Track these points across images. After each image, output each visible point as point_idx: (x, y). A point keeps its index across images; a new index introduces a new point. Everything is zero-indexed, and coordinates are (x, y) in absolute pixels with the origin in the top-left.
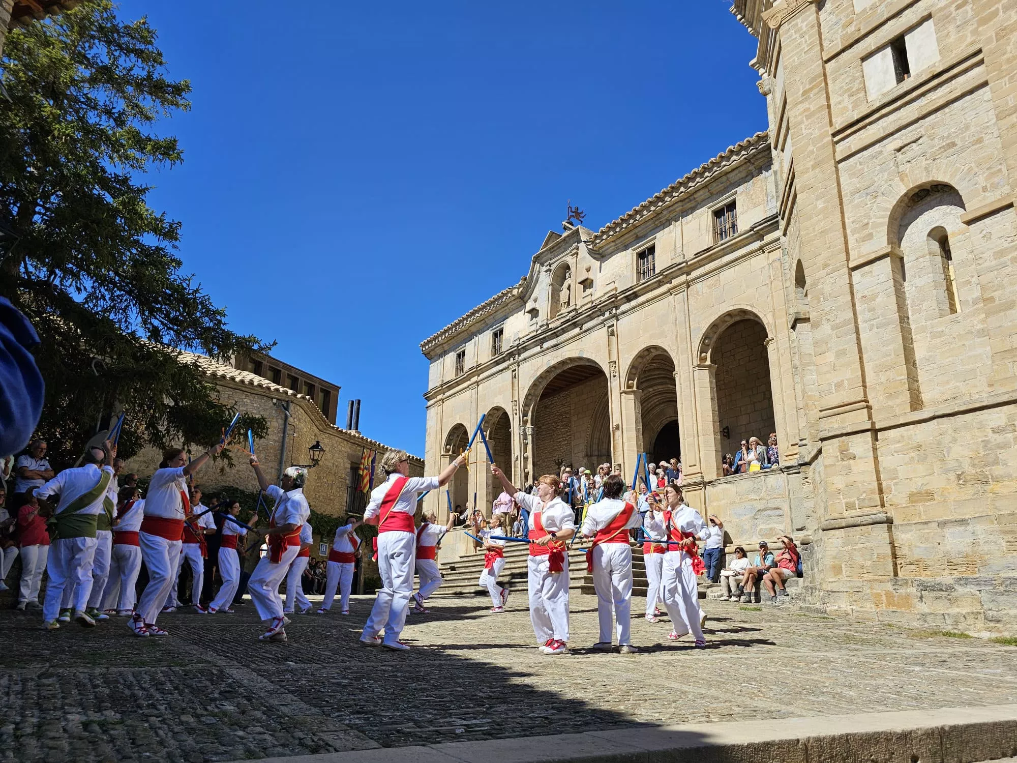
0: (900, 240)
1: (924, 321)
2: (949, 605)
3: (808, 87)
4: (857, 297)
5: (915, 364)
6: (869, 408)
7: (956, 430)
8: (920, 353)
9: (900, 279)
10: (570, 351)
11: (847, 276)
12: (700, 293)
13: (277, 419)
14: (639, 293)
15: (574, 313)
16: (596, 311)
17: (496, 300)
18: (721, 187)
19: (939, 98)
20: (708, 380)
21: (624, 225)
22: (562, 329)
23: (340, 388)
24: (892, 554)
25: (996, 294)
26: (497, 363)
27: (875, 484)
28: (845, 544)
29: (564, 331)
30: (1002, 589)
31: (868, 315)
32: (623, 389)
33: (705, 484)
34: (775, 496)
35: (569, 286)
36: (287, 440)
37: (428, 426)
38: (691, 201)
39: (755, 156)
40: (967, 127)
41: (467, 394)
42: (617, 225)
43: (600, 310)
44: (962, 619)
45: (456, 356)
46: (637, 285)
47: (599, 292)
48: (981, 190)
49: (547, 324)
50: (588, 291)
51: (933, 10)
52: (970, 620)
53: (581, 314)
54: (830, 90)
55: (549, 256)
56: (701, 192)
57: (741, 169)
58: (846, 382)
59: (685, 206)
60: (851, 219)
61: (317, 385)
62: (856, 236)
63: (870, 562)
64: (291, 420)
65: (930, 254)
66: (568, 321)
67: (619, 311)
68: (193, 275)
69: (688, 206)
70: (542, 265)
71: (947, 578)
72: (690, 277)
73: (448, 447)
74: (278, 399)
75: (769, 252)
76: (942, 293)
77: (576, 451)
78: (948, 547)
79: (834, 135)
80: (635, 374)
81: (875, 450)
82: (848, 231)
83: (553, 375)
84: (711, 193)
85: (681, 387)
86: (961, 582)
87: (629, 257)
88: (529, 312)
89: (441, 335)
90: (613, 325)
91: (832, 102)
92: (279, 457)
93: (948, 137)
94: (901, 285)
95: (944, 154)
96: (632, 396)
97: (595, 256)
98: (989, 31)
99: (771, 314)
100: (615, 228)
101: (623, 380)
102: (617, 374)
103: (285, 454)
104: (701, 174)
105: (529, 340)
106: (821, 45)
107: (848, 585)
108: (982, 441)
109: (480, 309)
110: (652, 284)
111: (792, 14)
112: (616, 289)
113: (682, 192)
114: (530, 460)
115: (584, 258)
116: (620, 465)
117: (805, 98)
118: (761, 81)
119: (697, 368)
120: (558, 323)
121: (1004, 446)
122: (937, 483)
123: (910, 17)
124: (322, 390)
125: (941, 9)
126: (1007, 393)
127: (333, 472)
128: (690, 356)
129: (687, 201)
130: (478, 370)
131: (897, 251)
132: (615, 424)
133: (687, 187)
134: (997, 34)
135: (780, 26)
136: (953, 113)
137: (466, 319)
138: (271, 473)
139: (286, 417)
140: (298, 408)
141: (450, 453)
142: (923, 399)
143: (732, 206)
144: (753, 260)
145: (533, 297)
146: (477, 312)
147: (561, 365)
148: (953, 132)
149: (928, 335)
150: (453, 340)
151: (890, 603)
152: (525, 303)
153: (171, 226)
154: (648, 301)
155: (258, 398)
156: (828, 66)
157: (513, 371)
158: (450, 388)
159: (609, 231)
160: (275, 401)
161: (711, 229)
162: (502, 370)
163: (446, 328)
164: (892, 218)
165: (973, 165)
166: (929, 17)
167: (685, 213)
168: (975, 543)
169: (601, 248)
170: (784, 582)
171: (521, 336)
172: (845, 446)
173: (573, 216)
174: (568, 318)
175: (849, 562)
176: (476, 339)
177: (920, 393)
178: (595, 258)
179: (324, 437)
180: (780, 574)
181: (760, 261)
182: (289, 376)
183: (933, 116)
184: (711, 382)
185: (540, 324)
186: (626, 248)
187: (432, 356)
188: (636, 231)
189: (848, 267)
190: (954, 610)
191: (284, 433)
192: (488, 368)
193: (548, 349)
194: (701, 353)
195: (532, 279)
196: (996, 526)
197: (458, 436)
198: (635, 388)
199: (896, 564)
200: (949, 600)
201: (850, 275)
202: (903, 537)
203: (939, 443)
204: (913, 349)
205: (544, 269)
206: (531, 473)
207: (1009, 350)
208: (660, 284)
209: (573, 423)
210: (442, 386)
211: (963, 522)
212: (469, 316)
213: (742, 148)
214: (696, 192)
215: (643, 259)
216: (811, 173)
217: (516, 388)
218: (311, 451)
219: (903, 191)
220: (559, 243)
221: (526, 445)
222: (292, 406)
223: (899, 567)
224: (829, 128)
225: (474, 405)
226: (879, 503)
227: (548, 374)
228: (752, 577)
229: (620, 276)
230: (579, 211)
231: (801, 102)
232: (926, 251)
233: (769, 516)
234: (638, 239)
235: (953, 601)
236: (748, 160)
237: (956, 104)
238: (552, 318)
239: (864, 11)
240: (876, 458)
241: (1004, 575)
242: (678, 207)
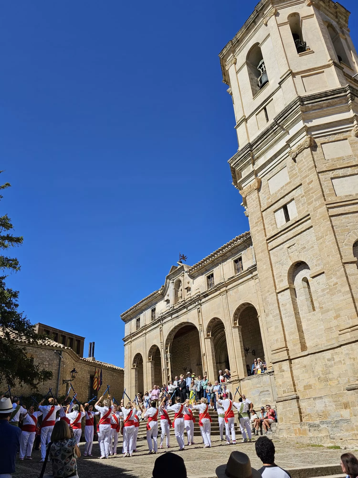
0: (293, 281)
1: (304, 314)
2: (319, 433)
3: (257, 221)
4: (280, 304)
5: (303, 332)
6: (287, 350)
7: (316, 360)
8: (304, 327)
9: (294, 297)
10: (183, 319)
11: (276, 296)
12: (232, 295)
13: (56, 360)
14: (209, 294)
15: (184, 302)
16: (193, 301)
17: (152, 295)
18: (235, 251)
19: (299, 230)
20: (238, 333)
21: (200, 266)
22: (179, 309)
23: (85, 338)
24: (299, 412)
25: (324, 306)
26: (154, 324)
27: (292, 382)
28: (283, 408)
29: (180, 310)
30: (334, 425)
31: (284, 312)
32: (205, 337)
33: (240, 380)
34: (266, 385)
35: (182, 289)
36: (61, 369)
37: (125, 355)
38: (225, 256)
39: (246, 240)
40: (308, 242)
41: (141, 339)
42: (198, 265)
43: (194, 301)
44: (323, 439)
45: (136, 320)
46: (207, 291)
47: (193, 293)
48: (315, 266)
49: (173, 307)
50: (189, 292)
51: (294, 197)
52: (325, 439)
53: (186, 303)
54: (265, 222)
55: (173, 276)
56: (229, 253)
57: (242, 245)
58: (279, 339)
59: (223, 258)
60: (276, 273)
61: (74, 338)
62: (278, 280)
63: (292, 416)
64: (62, 359)
65: (304, 288)
66: (181, 306)
67: (201, 302)
68: (23, 312)
69: (224, 259)
70: (170, 280)
71: (317, 422)
72: (227, 288)
73: (134, 364)
74: (56, 350)
75: (255, 279)
76: (309, 302)
77: (193, 363)
78: (317, 409)
79: (267, 240)
80: (210, 330)
81: (291, 368)
82: (275, 278)
83: (177, 330)
84: (232, 254)
85: (227, 336)
86: (322, 423)
87: (204, 278)
88: (166, 301)
89: (129, 311)
90: (199, 308)
91: (266, 227)
92: (57, 377)
93: (303, 245)
94: (295, 300)
95: (303, 251)
96: (209, 340)
97: (191, 277)
98: (311, 208)
99: (258, 305)
100: (197, 266)
101: (205, 333)
102: (203, 330)
103: (60, 376)
104: (227, 246)
105: (166, 314)
106: (260, 205)
107: (286, 426)
108: (325, 364)
109: (145, 300)
110: (213, 290)
111: (250, 193)
112: (199, 292)
113: (221, 253)
114: (170, 370)
115: (186, 278)
116: (206, 372)
117: (257, 225)
118: (245, 212)
119: (233, 328)
120: (178, 306)
121: (331, 366)
122: (312, 381)
123: (287, 199)
124: (77, 340)
125: (297, 197)
126: (330, 345)
127: (82, 380)
128: (230, 322)
129: (224, 256)
130: (146, 327)
131: (292, 286)
132: (203, 353)
133: (223, 251)
134: (314, 209)
135: (246, 196)
136: (304, 236)
137: (140, 304)
138: (54, 385)
139: (60, 358)
140: (66, 353)
141: (135, 367)
142: (307, 346)
143: (240, 259)
144: (250, 282)
145: (167, 294)
146: (144, 301)
147: (180, 325)
148: (305, 243)
149: (306, 320)
150: (134, 313)
151: (300, 433)
152: (164, 297)
153: (15, 293)
154: (212, 298)
155: (48, 351)
156: (263, 213)
157: (161, 328)
158: (134, 336)
159: (195, 268)
160: (55, 351)
161: (234, 268)
162: (155, 328)
163: (131, 308)
164: (289, 273)
165: (312, 256)
166: (293, 199)
167: (224, 261)
168: (326, 406)
169: (193, 274)
170: (270, 425)
171: (163, 312)
172: (280, 366)
173: (182, 259)
174: (181, 304)
175: (286, 416)
176: (144, 312)
177: (305, 343)
178: (191, 278)
179: (77, 364)
180: (267, 421)
181: (252, 282)
182: (62, 336)
183: (298, 236)
184: (239, 334)
185: (170, 306)
186: (202, 274)
187: (126, 320)
188: (206, 267)
189: (276, 292)
190: (320, 435)
191: (59, 365)
192: (150, 326)
193: (174, 318)
194: (234, 321)
195: (166, 286)
196: (331, 399)
197: (139, 359)
198: (210, 336)
199: (301, 416)
200: (319, 431)
201: (277, 295)
202: (303, 404)
203: (311, 365)
204: (302, 325)
205: (171, 282)
206: (170, 377)
207: (329, 328)
208: (216, 290)
209: (191, 349)
210: (130, 335)
211: (321, 398)
212: (141, 303)
213: (241, 237)
214: (226, 253)
215: (210, 279)
216: (261, 254)
217: (162, 336)
218: (72, 373)
219: (291, 264)
220: (176, 271)
221: (167, 363)
222: (63, 353)
223: (302, 417)
224: (265, 238)
225: (144, 345)
226: (294, 390)
227: (175, 329)
228: (258, 423)
229: (201, 286)
230: (184, 256)
231: (255, 226)
232: (302, 287)
233: (265, 394)
234: (207, 271)
235: (320, 431)
236: (244, 242)
237: (304, 233)
238: (175, 304)
239: (273, 194)
240: (291, 371)
241: (335, 419)
242: (221, 259)
